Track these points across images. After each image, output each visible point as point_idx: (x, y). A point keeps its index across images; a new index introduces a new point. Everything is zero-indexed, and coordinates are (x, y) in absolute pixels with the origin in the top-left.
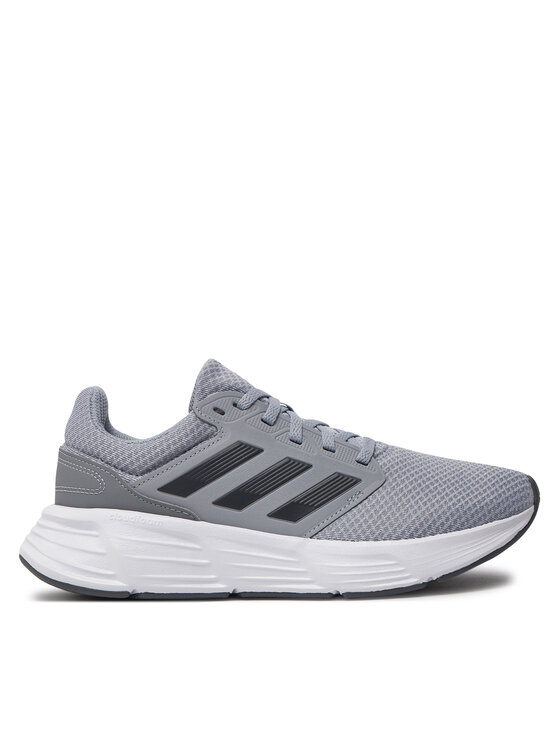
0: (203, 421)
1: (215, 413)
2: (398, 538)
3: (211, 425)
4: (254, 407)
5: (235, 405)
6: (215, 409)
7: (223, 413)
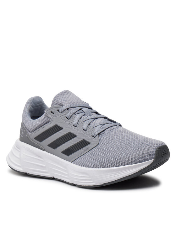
0: (47, 116)
1: (51, 113)
2: (92, 168)
3: (49, 118)
4: (64, 112)
5: (58, 111)
6: (52, 112)
7: (54, 114)
